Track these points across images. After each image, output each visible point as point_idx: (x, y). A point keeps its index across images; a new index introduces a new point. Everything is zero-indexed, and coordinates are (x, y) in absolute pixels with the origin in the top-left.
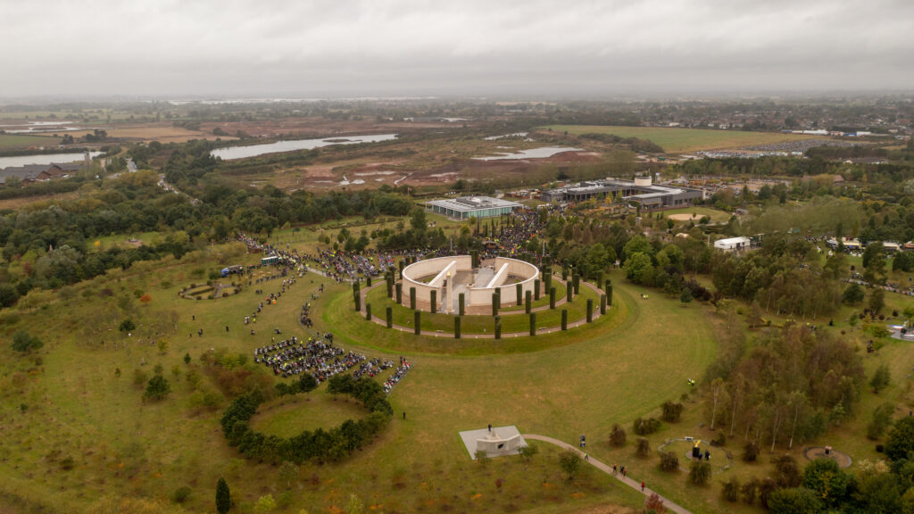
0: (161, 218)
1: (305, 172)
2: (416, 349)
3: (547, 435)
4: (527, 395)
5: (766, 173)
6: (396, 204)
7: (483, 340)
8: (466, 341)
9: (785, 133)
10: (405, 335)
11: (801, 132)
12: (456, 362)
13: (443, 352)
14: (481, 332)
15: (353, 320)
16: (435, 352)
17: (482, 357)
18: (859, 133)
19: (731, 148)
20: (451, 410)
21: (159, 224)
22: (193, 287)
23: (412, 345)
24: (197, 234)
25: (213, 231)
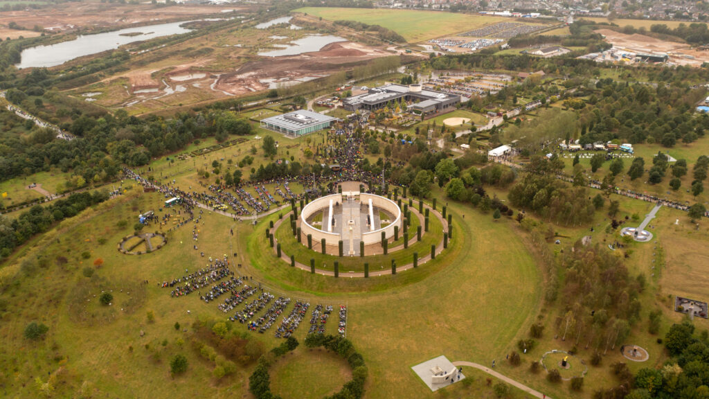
0: (46, 158)
1: (127, 79)
2: (340, 289)
3: (467, 360)
4: (436, 324)
5: (491, 68)
6: (240, 126)
7: (384, 276)
8: (373, 279)
9: (483, 14)
10: (328, 278)
11: (492, 13)
12: (373, 299)
13: (361, 290)
14: (380, 269)
15: (279, 266)
16: (354, 291)
17: (389, 291)
18: (533, 14)
19: (451, 35)
20: (395, 347)
21: (46, 165)
22: (125, 240)
23: (336, 287)
24: (91, 176)
25: (104, 173)
